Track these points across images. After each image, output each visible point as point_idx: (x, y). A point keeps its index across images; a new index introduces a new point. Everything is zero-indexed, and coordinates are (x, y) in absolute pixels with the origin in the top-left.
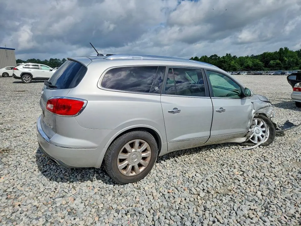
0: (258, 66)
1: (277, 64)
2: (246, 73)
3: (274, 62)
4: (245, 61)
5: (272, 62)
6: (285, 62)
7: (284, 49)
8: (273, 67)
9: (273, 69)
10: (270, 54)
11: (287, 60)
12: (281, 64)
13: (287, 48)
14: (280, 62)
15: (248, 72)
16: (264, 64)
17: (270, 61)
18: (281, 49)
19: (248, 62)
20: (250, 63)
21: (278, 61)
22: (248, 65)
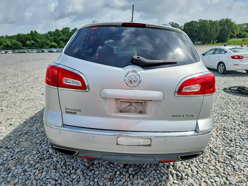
0: (17, 46)
1: (33, 44)
2: (11, 52)
3: (30, 42)
4: (2, 40)
5: (28, 42)
6: (39, 43)
7: (34, 32)
8: (30, 46)
9: (31, 48)
10: (24, 35)
11: (40, 41)
12: (36, 44)
13: (36, 31)
14: (35, 42)
15: (13, 51)
16: (22, 44)
17: (26, 42)
18: (32, 32)
19: (6, 42)
20: (9, 43)
21: (33, 42)
22: (8, 44)
